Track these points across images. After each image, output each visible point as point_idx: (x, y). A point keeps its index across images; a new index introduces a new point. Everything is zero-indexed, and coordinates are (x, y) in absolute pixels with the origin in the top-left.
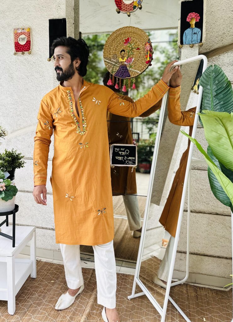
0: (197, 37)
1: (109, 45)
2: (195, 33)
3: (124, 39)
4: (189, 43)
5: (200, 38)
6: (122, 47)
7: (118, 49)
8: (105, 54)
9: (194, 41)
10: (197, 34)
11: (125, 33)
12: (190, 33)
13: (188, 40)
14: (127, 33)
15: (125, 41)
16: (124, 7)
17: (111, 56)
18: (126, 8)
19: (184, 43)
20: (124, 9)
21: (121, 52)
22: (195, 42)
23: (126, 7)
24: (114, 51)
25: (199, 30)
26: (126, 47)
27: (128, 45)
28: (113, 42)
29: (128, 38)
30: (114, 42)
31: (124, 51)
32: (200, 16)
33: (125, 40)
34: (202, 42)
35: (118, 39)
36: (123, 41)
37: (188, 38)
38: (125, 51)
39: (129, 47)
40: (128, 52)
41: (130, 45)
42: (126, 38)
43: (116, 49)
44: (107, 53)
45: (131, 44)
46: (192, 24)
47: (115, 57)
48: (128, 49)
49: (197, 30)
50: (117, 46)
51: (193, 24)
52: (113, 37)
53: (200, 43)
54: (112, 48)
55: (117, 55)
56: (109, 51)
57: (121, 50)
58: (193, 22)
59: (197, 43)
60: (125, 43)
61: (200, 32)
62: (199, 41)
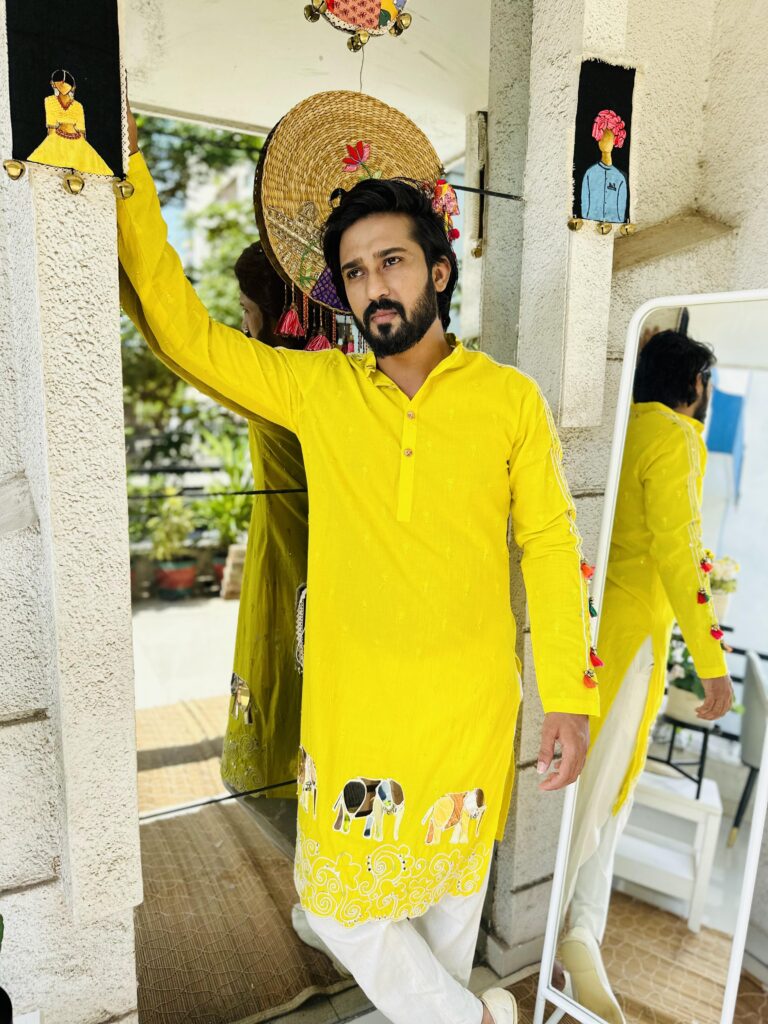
2: (611, 187)
4: (597, 216)
5: (625, 206)
6: (338, 179)
7: (318, 178)
9: (609, 212)
12: (600, 181)
13: (594, 206)
19: (584, 215)
21: (334, 195)
22: (612, 218)
25: (621, 176)
29: (361, 142)
35: (318, 135)
36: (341, 150)
37: (593, 197)
42: (353, 143)
43: (311, 177)
46: (605, 152)
49: (616, 175)
50: (317, 168)
51: (607, 150)
53: (625, 222)
57: (332, 190)
58: (607, 146)
60: (345, 161)
61: (624, 184)
62: (622, 215)
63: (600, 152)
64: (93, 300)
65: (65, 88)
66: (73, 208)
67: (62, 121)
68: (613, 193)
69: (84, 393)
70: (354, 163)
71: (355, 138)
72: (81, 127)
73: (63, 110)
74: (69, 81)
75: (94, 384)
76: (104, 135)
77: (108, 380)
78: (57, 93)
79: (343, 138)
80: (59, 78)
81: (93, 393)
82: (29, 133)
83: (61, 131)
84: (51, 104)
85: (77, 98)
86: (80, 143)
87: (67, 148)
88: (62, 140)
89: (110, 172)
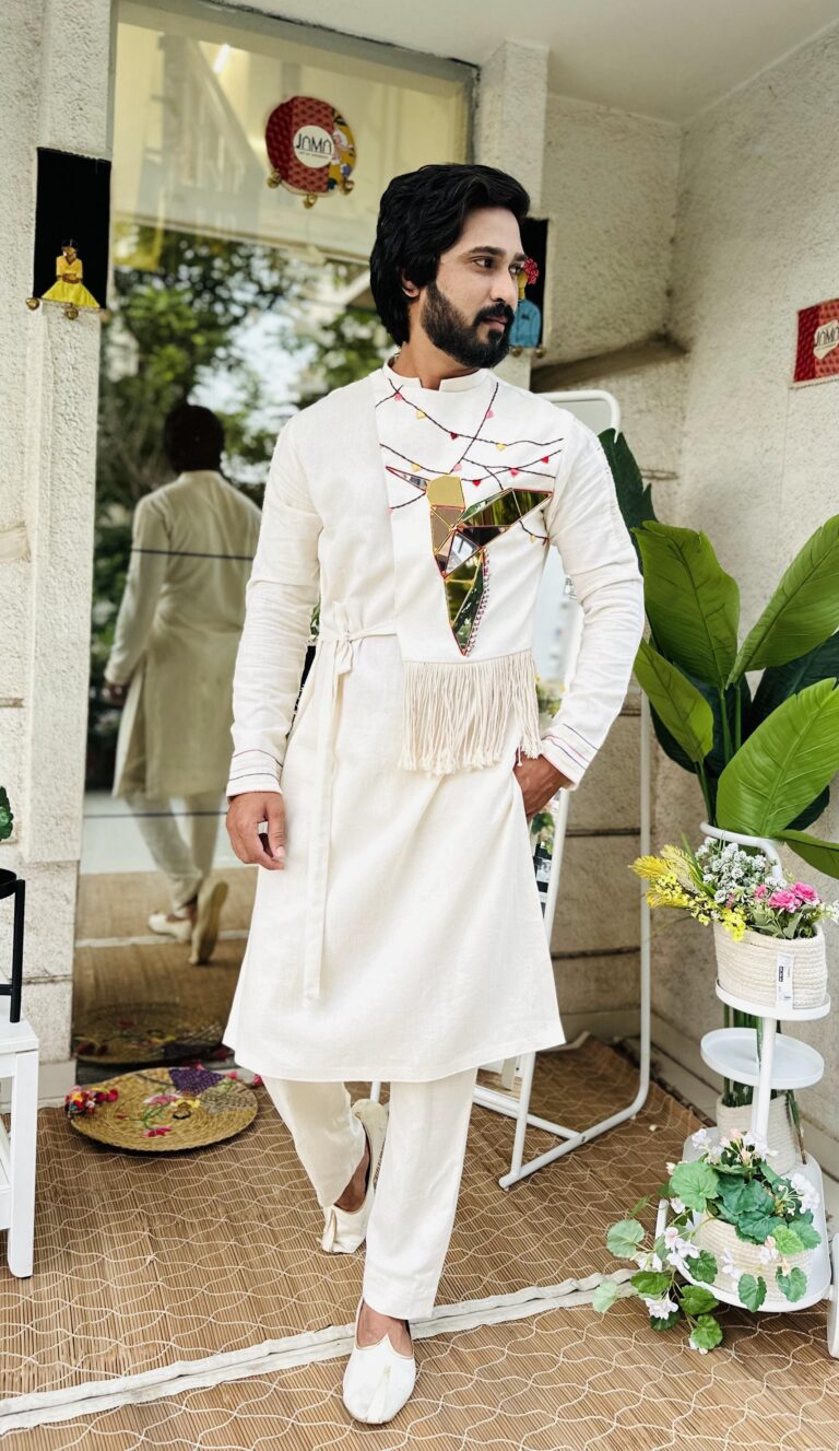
0: (530, 329)
2: (525, 316)
5: (539, 332)
9: (523, 338)
10: (530, 318)
16: (298, 173)
18: (305, 179)
20: (297, 182)
22: (526, 343)
23: (303, 175)
25: (536, 309)
32: (537, 266)
49: (531, 307)
53: (538, 347)
58: (521, 282)
59: (529, 344)
61: (538, 315)
62: (535, 341)
64: (80, 392)
65: (71, 251)
66: (70, 329)
67: (68, 272)
68: (527, 322)
69: (66, 456)
72: (80, 275)
73: (68, 265)
74: (73, 246)
75: (76, 451)
76: (95, 282)
77: (85, 448)
78: (65, 254)
80: (67, 245)
81: (75, 457)
82: (44, 279)
83: (66, 278)
84: (61, 261)
85: (78, 257)
86: (79, 286)
87: (69, 290)
88: (66, 284)
89: (97, 305)
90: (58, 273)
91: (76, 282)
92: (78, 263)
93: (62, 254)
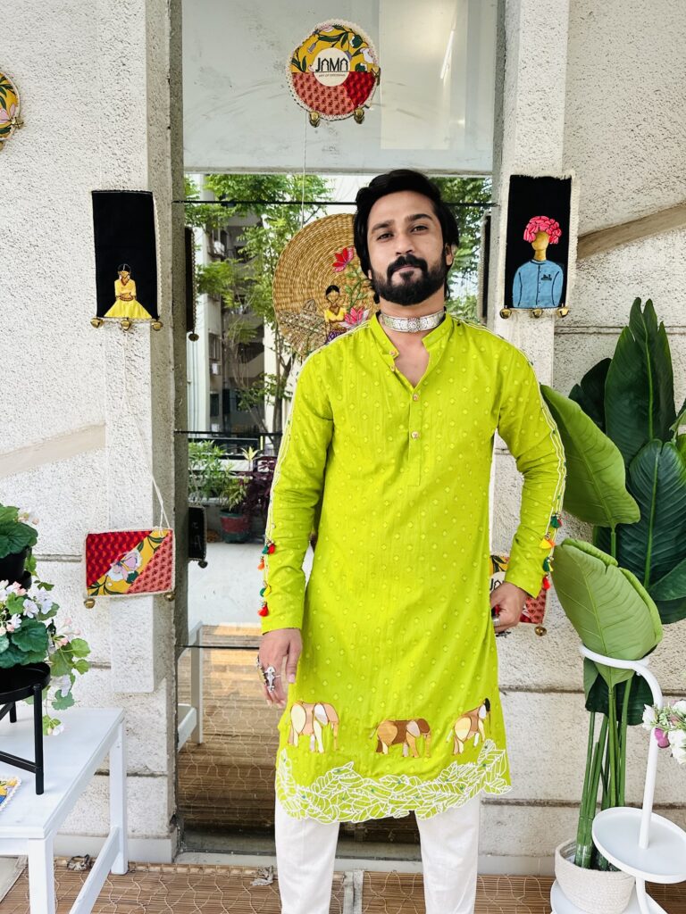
0: (550, 290)
1: (287, 274)
2: (545, 277)
3: (331, 253)
4: (528, 304)
5: (560, 292)
6: (330, 279)
7: (315, 282)
8: (280, 302)
9: (543, 300)
10: (551, 279)
11: (332, 233)
12: (532, 275)
13: (526, 297)
14: (339, 233)
15: (335, 261)
17: (295, 305)
19: (515, 305)
21: (328, 291)
22: (546, 304)
24: (305, 291)
25: (558, 268)
26: (340, 276)
27: (347, 272)
28: (300, 262)
29: (346, 249)
30: (303, 264)
31: (337, 289)
32: (560, 227)
33: (336, 255)
34: (567, 304)
35: (313, 252)
36: (331, 258)
37: (525, 289)
38: (340, 290)
39: (350, 276)
40: (349, 291)
41: (351, 270)
42: (339, 251)
43: (310, 282)
44: (286, 297)
45: (354, 268)
46: (539, 251)
47: (311, 308)
48: (348, 282)
49: (552, 268)
50: (313, 276)
51: (541, 248)
52: (296, 248)
53: (560, 306)
54: (298, 280)
55: (317, 301)
56: (291, 292)
57: (326, 288)
58: (542, 245)
59: (551, 305)
60: (335, 265)
61: (561, 274)
62: (557, 301)
63: (533, 252)
65: (125, 274)
67: (123, 292)
68: (548, 283)
70: (342, 265)
71: (341, 246)
72: (134, 293)
73: (125, 286)
74: (127, 269)
76: (147, 297)
78: (121, 278)
79: (332, 249)
80: (121, 269)
82: (106, 299)
83: (122, 298)
84: (118, 284)
85: (131, 278)
86: (134, 302)
87: (126, 306)
88: (123, 302)
89: (150, 317)
90: (117, 294)
91: (131, 299)
92: (132, 283)
93: (118, 278)
